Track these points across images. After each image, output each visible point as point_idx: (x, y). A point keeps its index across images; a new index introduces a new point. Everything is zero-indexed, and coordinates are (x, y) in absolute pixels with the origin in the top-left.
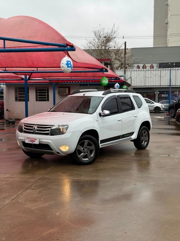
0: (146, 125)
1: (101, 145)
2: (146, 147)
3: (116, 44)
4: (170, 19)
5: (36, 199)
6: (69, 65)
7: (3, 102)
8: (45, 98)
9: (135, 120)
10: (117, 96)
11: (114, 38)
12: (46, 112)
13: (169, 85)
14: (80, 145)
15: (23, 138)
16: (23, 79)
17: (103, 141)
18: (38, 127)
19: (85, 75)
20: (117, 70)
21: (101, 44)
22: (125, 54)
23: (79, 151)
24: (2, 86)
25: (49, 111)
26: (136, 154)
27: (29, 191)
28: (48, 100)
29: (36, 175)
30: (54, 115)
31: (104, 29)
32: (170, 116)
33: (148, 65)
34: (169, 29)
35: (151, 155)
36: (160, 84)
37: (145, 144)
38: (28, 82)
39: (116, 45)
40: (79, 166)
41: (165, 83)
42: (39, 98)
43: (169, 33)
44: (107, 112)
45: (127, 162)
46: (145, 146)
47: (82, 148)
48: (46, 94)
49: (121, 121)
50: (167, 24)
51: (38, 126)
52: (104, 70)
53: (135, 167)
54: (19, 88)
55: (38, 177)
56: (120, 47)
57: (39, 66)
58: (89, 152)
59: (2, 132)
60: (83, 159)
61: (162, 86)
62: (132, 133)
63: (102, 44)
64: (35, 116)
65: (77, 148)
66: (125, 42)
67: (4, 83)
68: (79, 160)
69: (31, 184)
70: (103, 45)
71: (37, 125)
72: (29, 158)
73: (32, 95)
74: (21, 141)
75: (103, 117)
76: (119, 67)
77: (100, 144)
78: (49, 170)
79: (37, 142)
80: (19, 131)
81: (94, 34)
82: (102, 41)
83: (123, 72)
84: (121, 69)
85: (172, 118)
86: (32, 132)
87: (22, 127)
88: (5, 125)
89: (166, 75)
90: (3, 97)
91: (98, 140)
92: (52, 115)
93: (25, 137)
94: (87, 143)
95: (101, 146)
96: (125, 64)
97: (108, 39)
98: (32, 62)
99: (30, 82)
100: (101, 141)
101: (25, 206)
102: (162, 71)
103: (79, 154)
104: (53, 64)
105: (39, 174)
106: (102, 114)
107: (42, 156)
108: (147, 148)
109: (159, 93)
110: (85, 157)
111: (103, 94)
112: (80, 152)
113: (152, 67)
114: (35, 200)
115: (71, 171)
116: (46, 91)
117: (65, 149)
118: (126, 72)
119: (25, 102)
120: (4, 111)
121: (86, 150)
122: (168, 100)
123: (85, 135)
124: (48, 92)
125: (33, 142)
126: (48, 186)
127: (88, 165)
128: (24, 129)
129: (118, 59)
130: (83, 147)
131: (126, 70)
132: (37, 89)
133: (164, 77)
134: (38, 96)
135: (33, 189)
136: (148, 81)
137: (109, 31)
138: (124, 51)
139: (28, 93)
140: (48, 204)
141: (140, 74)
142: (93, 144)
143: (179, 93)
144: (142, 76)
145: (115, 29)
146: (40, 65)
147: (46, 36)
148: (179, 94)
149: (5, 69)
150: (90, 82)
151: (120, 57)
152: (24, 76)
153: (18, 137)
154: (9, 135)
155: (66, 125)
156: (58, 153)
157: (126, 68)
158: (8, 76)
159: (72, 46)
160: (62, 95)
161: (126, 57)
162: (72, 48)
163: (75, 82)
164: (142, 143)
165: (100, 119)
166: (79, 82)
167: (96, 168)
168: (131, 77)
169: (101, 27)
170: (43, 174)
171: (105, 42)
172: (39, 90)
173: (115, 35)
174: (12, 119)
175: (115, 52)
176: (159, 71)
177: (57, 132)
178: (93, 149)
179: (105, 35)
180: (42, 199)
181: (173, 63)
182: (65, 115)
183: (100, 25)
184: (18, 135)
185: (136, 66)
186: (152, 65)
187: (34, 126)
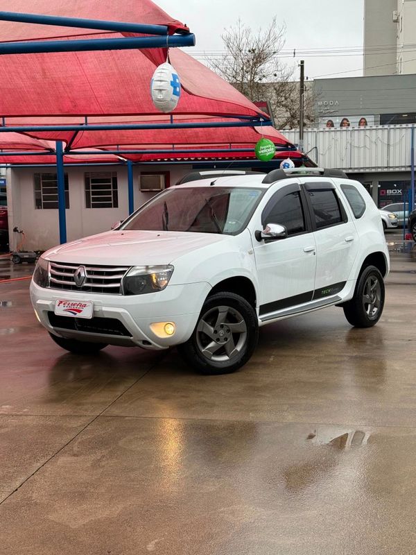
1: (261, 320)
2: (377, 320)
3: (274, 71)
4: (403, 9)
5: (84, 490)
7: (6, 212)
8: (109, 199)
9: (348, 249)
10: (301, 185)
11: (274, 53)
12: (111, 232)
13: (410, 166)
14: (206, 320)
15: (48, 303)
16: (51, 151)
17: (267, 308)
18: (89, 272)
19: (207, 140)
20: (282, 131)
21: (242, 69)
22: (302, 91)
23: (203, 335)
24: (3, 171)
25: (119, 229)
26: (350, 340)
27: (63, 460)
28: (116, 205)
29: (85, 407)
30: (131, 240)
31: (248, 31)
32: (413, 241)
33: (354, 121)
34: (401, 35)
35: (386, 342)
36: (388, 162)
37: (373, 314)
38: (64, 161)
39: (279, 69)
41: (399, 160)
42: (94, 199)
43: (401, 42)
44: (277, 229)
45: (333, 363)
46: (373, 318)
47: (212, 329)
48: (112, 190)
49: (312, 253)
50: (396, 21)
51: (89, 269)
52: (261, 120)
53: (348, 378)
54: (46, 177)
55: (92, 412)
56: (289, 76)
57: (91, 112)
58: (230, 338)
59: (3, 283)
60: (213, 358)
61: (392, 167)
62: (341, 285)
63: (245, 68)
64: (83, 241)
65: (198, 330)
66: (302, 62)
67: (8, 165)
68: (204, 361)
69: (69, 437)
70: (248, 70)
71: (87, 266)
72: (65, 355)
73: (77, 193)
74: (44, 311)
75: (266, 243)
76: (286, 124)
77: (260, 314)
78: (121, 388)
79: (87, 314)
80: (38, 284)
81: (224, 45)
82: (245, 61)
83: (298, 135)
84: (292, 129)
86: (73, 286)
87: (45, 272)
88: (12, 268)
89: (401, 140)
90: (5, 198)
91: (254, 305)
93: (53, 300)
94: (226, 313)
95: (263, 320)
96: (302, 116)
97: (259, 57)
98: (72, 102)
99: (70, 160)
100: (260, 306)
101: (51, 517)
102: (392, 131)
103: (204, 345)
104: (127, 106)
105: (95, 403)
106: (263, 235)
107: (102, 350)
108: (377, 324)
109: (379, 186)
110: (221, 351)
111: (264, 182)
112: (206, 340)
113: (363, 122)
114: (79, 495)
115: (183, 394)
116: (111, 184)
118: (304, 134)
119: (57, 210)
120: (8, 232)
121: (221, 332)
122: (407, 203)
123: (219, 294)
124: (115, 186)
125: (75, 314)
126: (121, 443)
127: (229, 375)
128: (51, 278)
129: (283, 103)
130: (213, 325)
131: (305, 130)
132: (89, 178)
133: (398, 146)
134: (91, 196)
135: (74, 455)
136: (359, 157)
137: (263, 36)
138: (298, 85)
139: (67, 188)
140: (120, 507)
141: (339, 140)
142: (242, 317)
144: (344, 143)
145: (277, 31)
146: (92, 108)
147: (108, 7)
149: (3, 120)
150: (218, 160)
151: (288, 100)
152: (55, 142)
153: (36, 298)
154: (16, 292)
155: (168, 266)
156: (145, 342)
157: (304, 125)
158: (14, 145)
159: (185, 32)
160: (149, 192)
161: (305, 99)
162: (186, 38)
163: (182, 160)
164: (367, 310)
165: (258, 246)
166: (191, 160)
167: (251, 384)
168: (316, 148)
169: (243, 26)
170: (104, 403)
171: (251, 63)
172: (92, 180)
173: (276, 44)
174: (27, 252)
175: (276, 86)
176: (386, 131)
177: (141, 284)
178: (241, 331)
179: (252, 44)
180: (103, 491)
181: (415, 114)
182: (161, 238)
183: (239, 21)
184: (37, 295)
185: (326, 122)
186: (364, 119)
187: (79, 270)
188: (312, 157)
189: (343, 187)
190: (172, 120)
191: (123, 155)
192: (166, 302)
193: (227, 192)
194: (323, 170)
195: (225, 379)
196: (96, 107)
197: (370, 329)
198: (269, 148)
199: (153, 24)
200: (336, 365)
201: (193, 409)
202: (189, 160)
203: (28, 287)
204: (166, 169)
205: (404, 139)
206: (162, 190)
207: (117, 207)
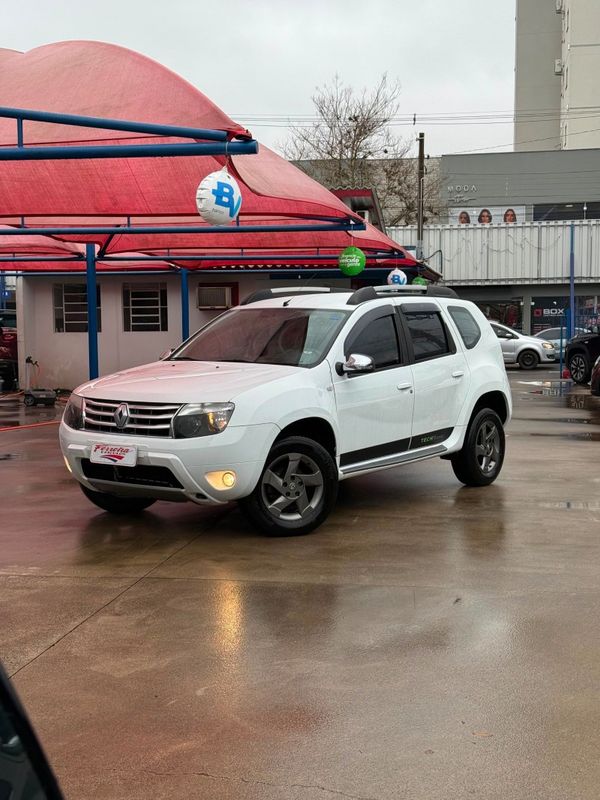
0: (491, 405)
1: (343, 472)
2: (494, 477)
3: (391, 142)
4: (569, 57)
5: (129, 645)
7: (15, 335)
8: (156, 319)
9: (455, 387)
10: (396, 307)
11: (385, 121)
12: (160, 363)
13: (568, 278)
14: (273, 470)
15: (82, 448)
16: (80, 256)
17: (349, 458)
18: (132, 411)
19: (287, 243)
20: (394, 228)
21: (341, 142)
22: (421, 175)
23: (269, 488)
24: (11, 281)
25: (168, 359)
26: (459, 500)
27: (102, 619)
28: (165, 328)
29: (128, 568)
30: (184, 373)
31: (349, 91)
32: (571, 380)
33: (497, 213)
34: (566, 93)
35: (507, 504)
36: (539, 272)
37: (490, 469)
38: (97, 267)
40: (271, 540)
41: (554, 270)
42: (135, 320)
43: (565, 104)
44: (362, 360)
46: (489, 474)
47: (281, 481)
48: (159, 307)
49: (407, 392)
50: (560, 74)
51: (132, 407)
52: (352, 222)
53: (455, 547)
54: (69, 288)
55: (135, 573)
56: (404, 152)
57: (135, 211)
58: (303, 492)
59: (11, 430)
60: (282, 517)
61: (544, 279)
62: (447, 433)
63: (344, 142)
64: (122, 375)
65: (265, 481)
66: (422, 135)
67: (20, 272)
68: (270, 519)
70: (348, 144)
71: (130, 403)
73: (112, 311)
74: (77, 458)
75: (349, 378)
76: (399, 218)
77: (341, 465)
78: (168, 553)
79: (129, 461)
80: (69, 425)
81: (316, 110)
82: (344, 132)
83: (415, 234)
84: (407, 225)
85: (579, 387)
86: (113, 427)
87: (78, 411)
88: (22, 411)
89: (556, 242)
90: (14, 317)
91: (333, 453)
92: (179, 373)
93: (88, 444)
94: (297, 462)
95: (345, 472)
96: (422, 208)
97: (364, 126)
98: (111, 198)
99: (103, 267)
100: (342, 455)
101: (93, 668)
102: (544, 229)
103: (271, 501)
105: (138, 565)
106: (345, 368)
107: (147, 509)
108: (495, 482)
109: (533, 304)
110: (291, 508)
111: (350, 302)
112: (273, 494)
113: (510, 217)
114: (124, 649)
115: (244, 557)
116: (159, 299)
117: (223, 483)
118: (424, 232)
119: (87, 334)
120: (17, 364)
121: (292, 485)
122: (564, 328)
123: (291, 438)
124: (164, 302)
125: (116, 461)
126: (169, 604)
128: (85, 418)
129: (397, 190)
130: (282, 476)
131: (425, 227)
132: (128, 291)
133: (552, 251)
134: (132, 316)
135: (117, 615)
136: (499, 263)
137: (369, 99)
138: (416, 166)
139: (99, 304)
140: (168, 660)
141: (472, 241)
142: (316, 466)
144: (479, 248)
145: (388, 91)
146: (137, 206)
147: (160, 105)
149: (23, 220)
150: (304, 267)
151: (404, 185)
152: (85, 245)
153: (67, 443)
154: (34, 441)
155: (228, 404)
156: (200, 496)
157: (425, 220)
158: (30, 249)
159: (246, 138)
160: (211, 310)
161: (425, 185)
162: (248, 145)
163: (256, 268)
164: (481, 464)
165: (339, 382)
166: (268, 268)
167: (327, 547)
168: (440, 251)
169: (341, 84)
170: (150, 565)
171: (353, 134)
172: (133, 293)
173: (386, 110)
174: (43, 390)
175: (388, 167)
176: (536, 230)
177: (196, 425)
178: (316, 484)
179: (353, 110)
180: (150, 646)
181: (582, 204)
182: (222, 370)
183: (337, 78)
184: (68, 438)
185: (458, 214)
186: (512, 210)
187: (120, 408)
188: (433, 265)
189: (451, 309)
190: (238, 222)
191: (175, 261)
192: (225, 446)
193: (307, 313)
196: (142, 206)
197: (484, 488)
199: (210, 128)
200: (433, 528)
202: (265, 268)
204: (233, 279)
205: (560, 241)
206: (228, 308)
207: (167, 330)
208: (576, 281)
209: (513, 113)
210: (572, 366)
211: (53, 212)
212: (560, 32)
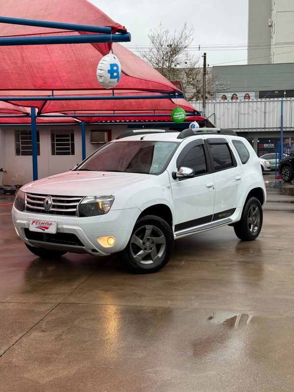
1: (176, 235)
2: (257, 235)
3: (186, 60)
4: (275, 18)
5: (50, 356)
6: (115, 74)
8: (68, 149)
9: (237, 186)
10: (205, 140)
11: (186, 47)
12: (70, 172)
13: (280, 128)
14: (137, 235)
15: (25, 222)
16: (27, 115)
17: (180, 227)
18: (54, 201)
20: (190, 102)
21: (163, 58)
22: (205, 74)
23: (134, 246)
25: (75, 170)
26: (238, 249)
27: (35, 334)
28: (73, 153)
29: (50, 296)
30: (84, 178)
31: (167, 32)
32: (282, 180)
33: (241, 95)
34: (274, 36)
35: (264, 251)
36: (265, 124)
37: (255, 231)
38: (37, 121)
39: (189, 58)
41: (272, 124)
42: (58, 149)
43: (274, 41)
44: (187, 171)
45: (226, 266)
46: (254, 234)
47: (141, 241)
48: (70, 142)
49: (212, 188)
50: (271, 26)
51: (54, 198)
52: (177, 94)
53: (236, 276)
54: (24, 133)
55: (56, 300)
56: (195, 63)
57: (56, 86)
58: (154, 248)
60: (142, 262)
61: (267, 128)
62: (232, 211)
63: (165, 58)
65: (132, 242)
66: (205, 54)
68: (136, 264)
69: (39, 318)
70: (167, 59)
71: (53, 196)
72: (37, 259)
73: (45, 144)
74: (21, 228)
75: (180, 180)
76: (193, 97)
77: (175, 231)
78: (76, 283)
79: (52, 230)
80: (17, 208)
81: (150, 41)
82: (165, 53)
83: (202, 105)
84: (197, 100)
85: (286, 184)
86: (43, 210)
87: (23, 200)
89: (274, 109)
91: (171, 225)
92: (82, 178)
93: (28, 220)
94: (151, 230)
95: (177, 235)
96: (205, 92)
97: (175, 50)
98: (43, 80)
99: (40, 121)
100: (176, 226)
101: (26, 376)
102: (267, 103)
103: (136, 253)
104: (82, 83)
105: (57, 294)
106: (177, 175)
107: (64, 256)
108: (258, 238)
109: (258, 141)
110: (147, 257)
111: (179, 137)
112: (137, 249)
113: (247, 97)
114: (46, 360)
115: (120, 288)
116: (70, 138)
117: (108, 243)
118: (206, 104)
119: (32, 156)
121: (148, 244)
122: (278, 154)
123: (146, 216)
124: (73, 140)
125: (44, 230)
126: (76, 323)
128: (26, 205)
129: (192, 82)
130: (142, 239)
131: (206, 102)
132: (54, 134)
133: (271, 114)
134: (56, 147)
135: (43, 331)
136: (244, 121)
137: (177, 36)
138: (202, 70)
139: (38, 140)
140: (76, 368)
141: (230, 109)
142: (162, 233)
143: (293, 141)
144: (234, 112)
145: (187, 32)
146: (57, 84)
148: (292, 143)
150: (145, 122)
151: (195, 80)
152: (30, 108)
153: (16, 219)
155: (110, 197)
156: (94, 250)
157: (206, 98)
159: (123, 31)
160: (97, 144)
161: (207, 80)
162: (124, 35)
163: (120, 122)
164: (250, 228)
165: (174, 183)
166: (127, 122)
167: (168, 281)
168: (214, 114)
169: (163, 28)
170: (64, 294)
171: (169, 54)
172: (56, 135)
173: (186, 41)
174: (9, 186)
175: (187, 70)
176: (263, 103)
177: (91, 209)
178: (162, 243)
179: (170, 41)
180: (63, 357)
181: (283, 91)
182: (106, 176)
183: (161, 25)
184: (17, 216)
185: (221, 96)
186: (248, 94)
187: (47, 199)
188: (211, 120)
189: (234, 141)
190: (113, 93)
191: (78, 118)
192: (108, 222)
193: (152, 144)
194: (219, 130)
195: (150, 277)
196: (60, 84)
197: (252, 242)
198: (181, 114)
199: (101, 26)
200: (229, 267)
201: (128, 298)
202: (125, 122)
203: (10, 211)
204: (108, 128)
205: (276, 109)
206: (106, 143)
207: (74, 154)
208: (284, 130)
209: (247, 45)
210: (283, 173)
211: (10, 88)
212: (271, 6)
